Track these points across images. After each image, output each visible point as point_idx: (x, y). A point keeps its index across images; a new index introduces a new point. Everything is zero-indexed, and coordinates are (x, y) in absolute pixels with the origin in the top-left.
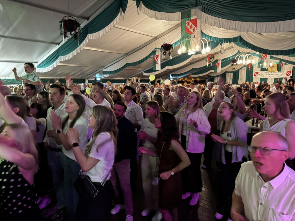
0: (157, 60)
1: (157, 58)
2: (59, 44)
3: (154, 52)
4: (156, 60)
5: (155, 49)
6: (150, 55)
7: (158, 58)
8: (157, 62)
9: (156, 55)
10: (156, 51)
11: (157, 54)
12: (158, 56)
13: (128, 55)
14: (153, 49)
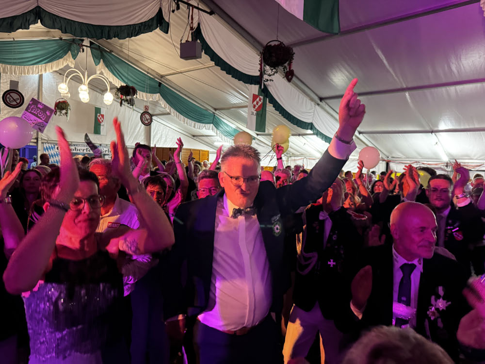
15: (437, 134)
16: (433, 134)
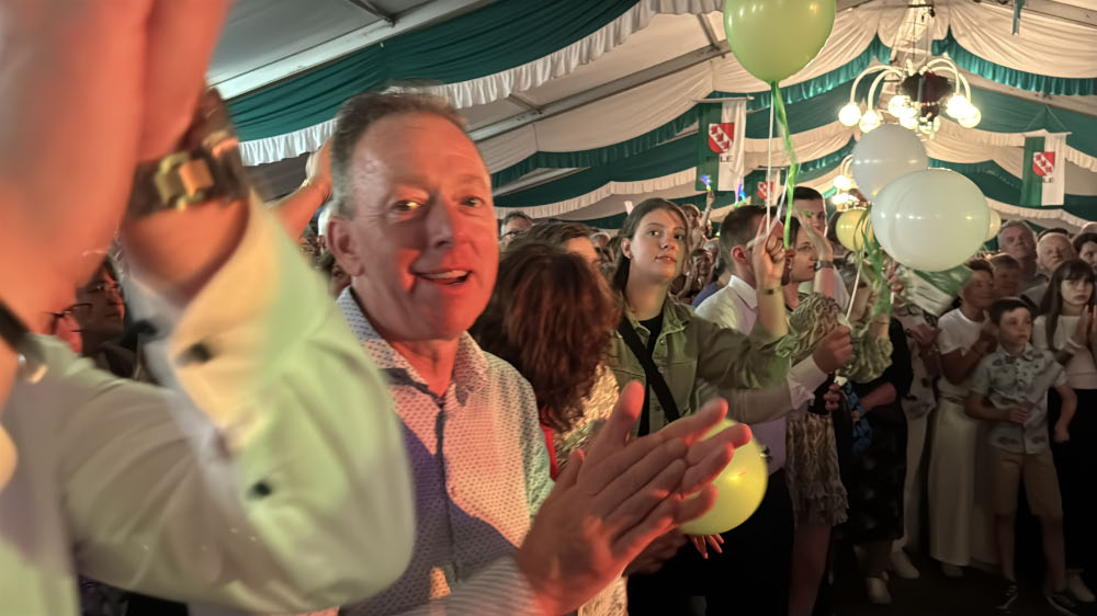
0: (727, 145)
1: (726, 138)
3: (707, 109)
4: (719, 144)
5: (708, 97)
6: (680, 122)
7: (731, 136)
8: (724, 156)
9: (719, 122)
10: (719, 106)
11: (726, 119)
12: (730, 128)
13: (546, 112)
14: (701, 96)
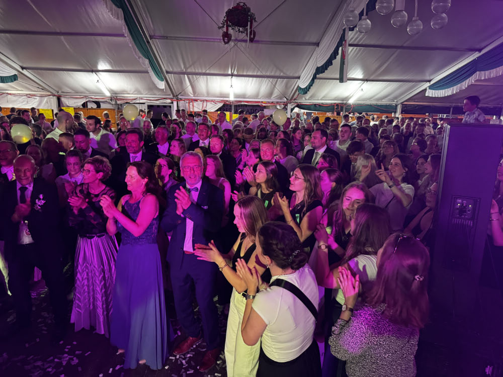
2: (480, 50)
15: (97, 73)
16: (94, 73)
